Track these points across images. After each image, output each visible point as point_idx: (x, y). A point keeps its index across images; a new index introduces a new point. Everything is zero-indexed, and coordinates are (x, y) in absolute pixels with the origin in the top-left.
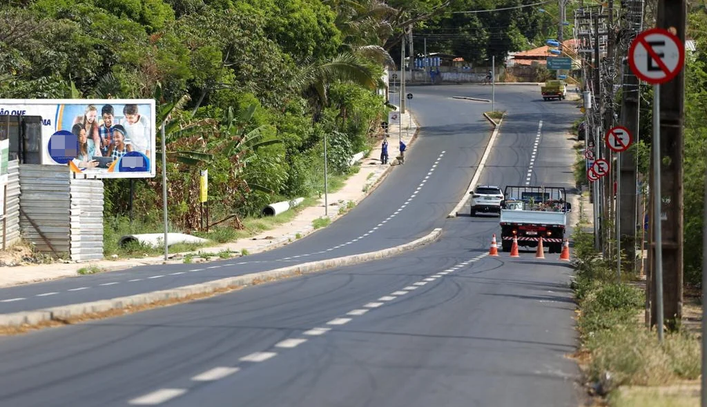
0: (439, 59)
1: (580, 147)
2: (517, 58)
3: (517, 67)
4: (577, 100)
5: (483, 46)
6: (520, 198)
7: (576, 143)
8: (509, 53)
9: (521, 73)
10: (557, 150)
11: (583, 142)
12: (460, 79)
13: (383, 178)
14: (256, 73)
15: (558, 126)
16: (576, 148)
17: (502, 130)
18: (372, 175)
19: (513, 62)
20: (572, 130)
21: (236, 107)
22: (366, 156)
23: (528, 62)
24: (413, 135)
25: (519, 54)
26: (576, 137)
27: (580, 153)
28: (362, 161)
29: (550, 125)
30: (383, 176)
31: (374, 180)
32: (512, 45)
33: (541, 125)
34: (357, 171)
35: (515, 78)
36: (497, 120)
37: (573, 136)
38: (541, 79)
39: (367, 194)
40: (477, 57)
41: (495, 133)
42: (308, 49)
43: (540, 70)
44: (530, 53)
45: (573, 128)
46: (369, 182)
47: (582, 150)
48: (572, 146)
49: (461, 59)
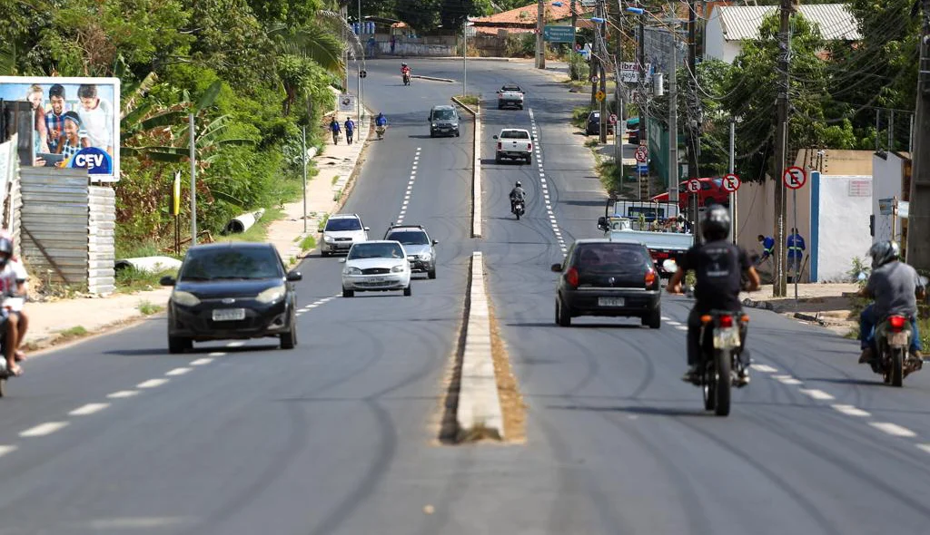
0: (373, 24)
1: (594, 144)
2: (477, 24)
3: (480, 36)
4: (567, 82)
5: (436, 8)
6: (627, 214)
7: (585, 138)
8: (469, 18)
9: (485, 44)
10: (566, 148)
11: (597, 137)
12: (405, 52)
13: (352, 182)
14: (226, 42)
15: (555, 116)
16: (588, 145)
17: (485, 120)
18: (335, 179)
19: (475, 30)
20: (576, 121)
21: (192, 88)
22: (319, 153)
23: (494, 31)
24: (369, 125)
25: (482, 19)
26: (584, 131)
27: (598, 152)
28: (315, 159)
29: (545, 114)
30: (351, 179)
31: (341, 185)
32: (474, 7)
33: (531, 114)
34: (316, 173)
35: (477, 51)
36: (474, 107)
37: (578, 130)
38: (510, 53)
39: (341, 205)
40: (427, 22)
41: (478, 124)
42: (280, 12)
43: (509, 41)
44: (496, 19)
45: (574, 118)
46: (337, 188)
47: (597, 148)
48: (583, 143)
49: (402, 24)
